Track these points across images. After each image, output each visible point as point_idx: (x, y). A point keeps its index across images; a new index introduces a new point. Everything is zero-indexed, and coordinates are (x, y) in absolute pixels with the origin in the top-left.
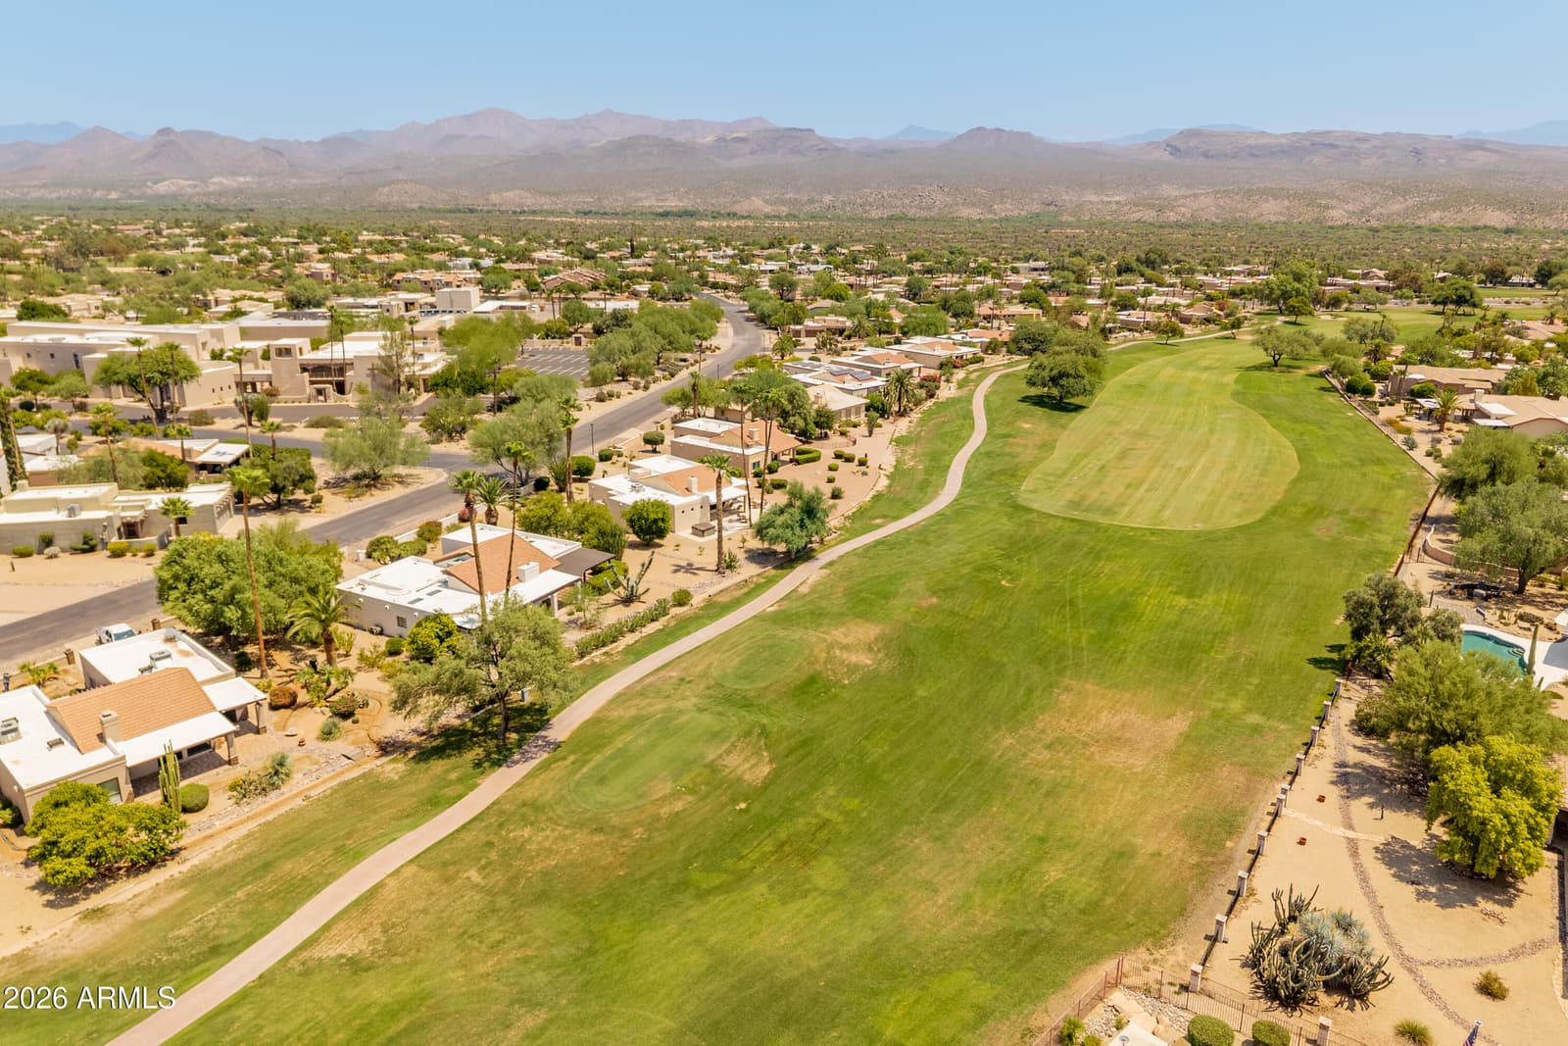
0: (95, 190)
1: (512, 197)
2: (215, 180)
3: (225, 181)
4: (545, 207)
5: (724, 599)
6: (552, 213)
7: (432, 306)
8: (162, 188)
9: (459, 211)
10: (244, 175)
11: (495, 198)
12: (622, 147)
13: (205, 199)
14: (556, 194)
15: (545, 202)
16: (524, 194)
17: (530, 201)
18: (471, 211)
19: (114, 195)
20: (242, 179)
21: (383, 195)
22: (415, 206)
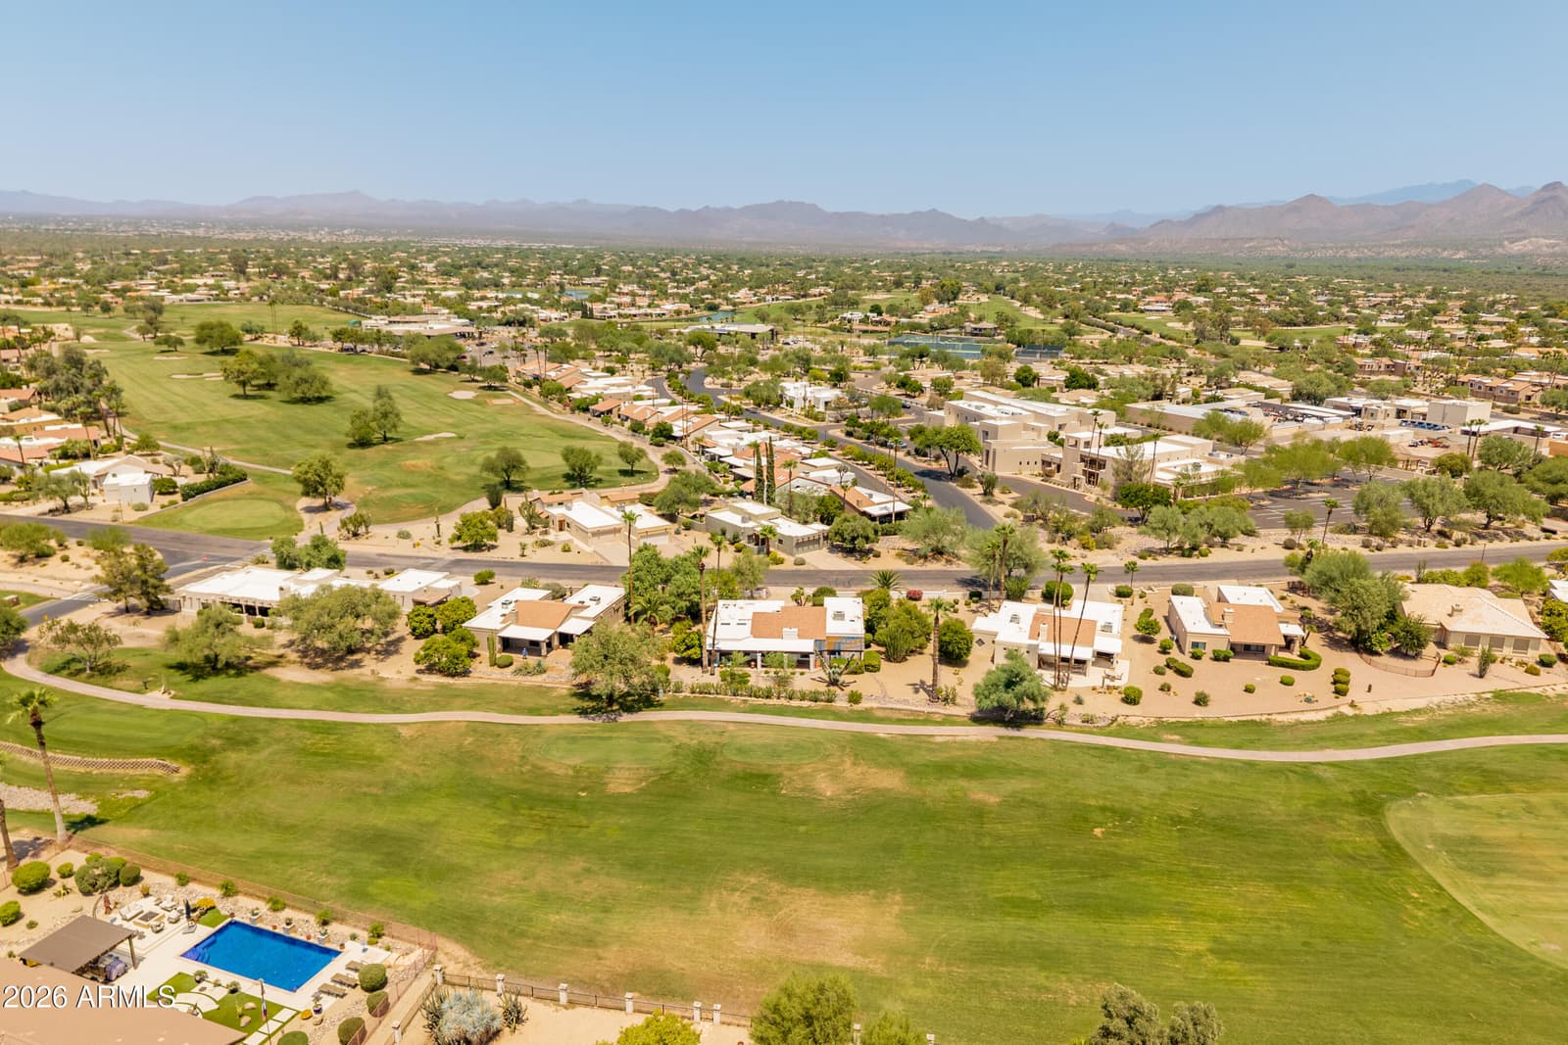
5: (880, 714)
7: (1424, 415)
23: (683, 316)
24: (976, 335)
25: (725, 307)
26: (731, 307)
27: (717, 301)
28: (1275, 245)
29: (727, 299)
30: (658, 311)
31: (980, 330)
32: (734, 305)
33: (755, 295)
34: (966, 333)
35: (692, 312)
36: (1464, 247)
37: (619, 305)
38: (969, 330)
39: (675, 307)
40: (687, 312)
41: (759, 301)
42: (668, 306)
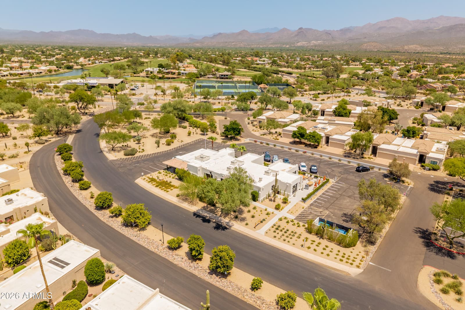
0: (283, 45)
1: (413, 47)
2: (312, 42)
3: (315, 42)
4: (425, 51)
6: (429, 53)
8: (299, 44)
9: (393, 52)
10: (320, 41)
11: (406, 47)
12: (451, 28)
13: (311, 47)
14: (429, 46)
15: (425, 49)
16: (417, 46)
17: (419, 49)
18: (397, 52)
19: (288, 46)
20: (319, 42)
21: (364, 47)
22: (376, 50)
23: (53, 73)
24: (222, 78)
25: (75, 67)
26: (80, 67)
27: (71, 64)
28: (240, 44)
29: (76, 63)
30: (37, 71)
31: (225, 75)
32: (82, 65)
33: (89, 61)
34: (217, 78)
35: (58, 70)
36: (288, 44)
37: (11, 68)
38: (218, 76)
39: (48, 68)
40: (55, 71)
41: (93, 63)
42: (43, 68)
